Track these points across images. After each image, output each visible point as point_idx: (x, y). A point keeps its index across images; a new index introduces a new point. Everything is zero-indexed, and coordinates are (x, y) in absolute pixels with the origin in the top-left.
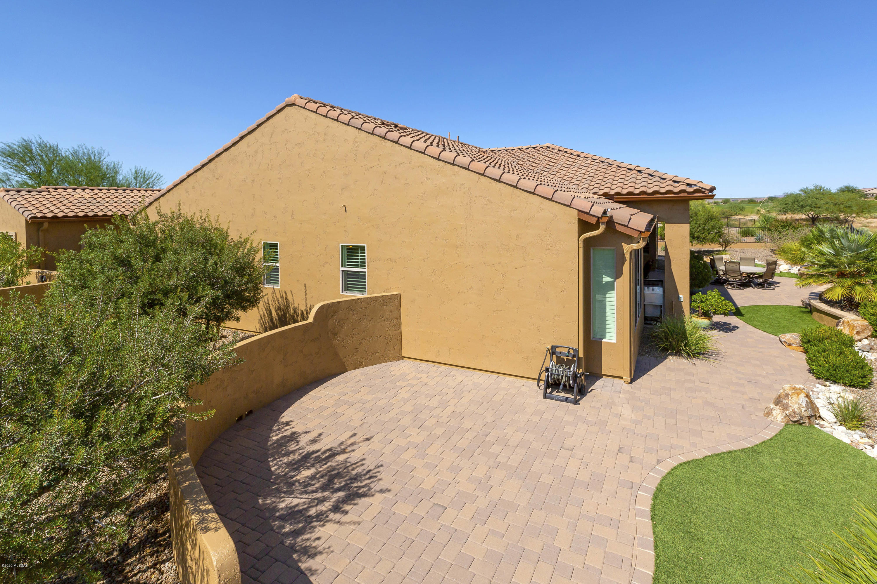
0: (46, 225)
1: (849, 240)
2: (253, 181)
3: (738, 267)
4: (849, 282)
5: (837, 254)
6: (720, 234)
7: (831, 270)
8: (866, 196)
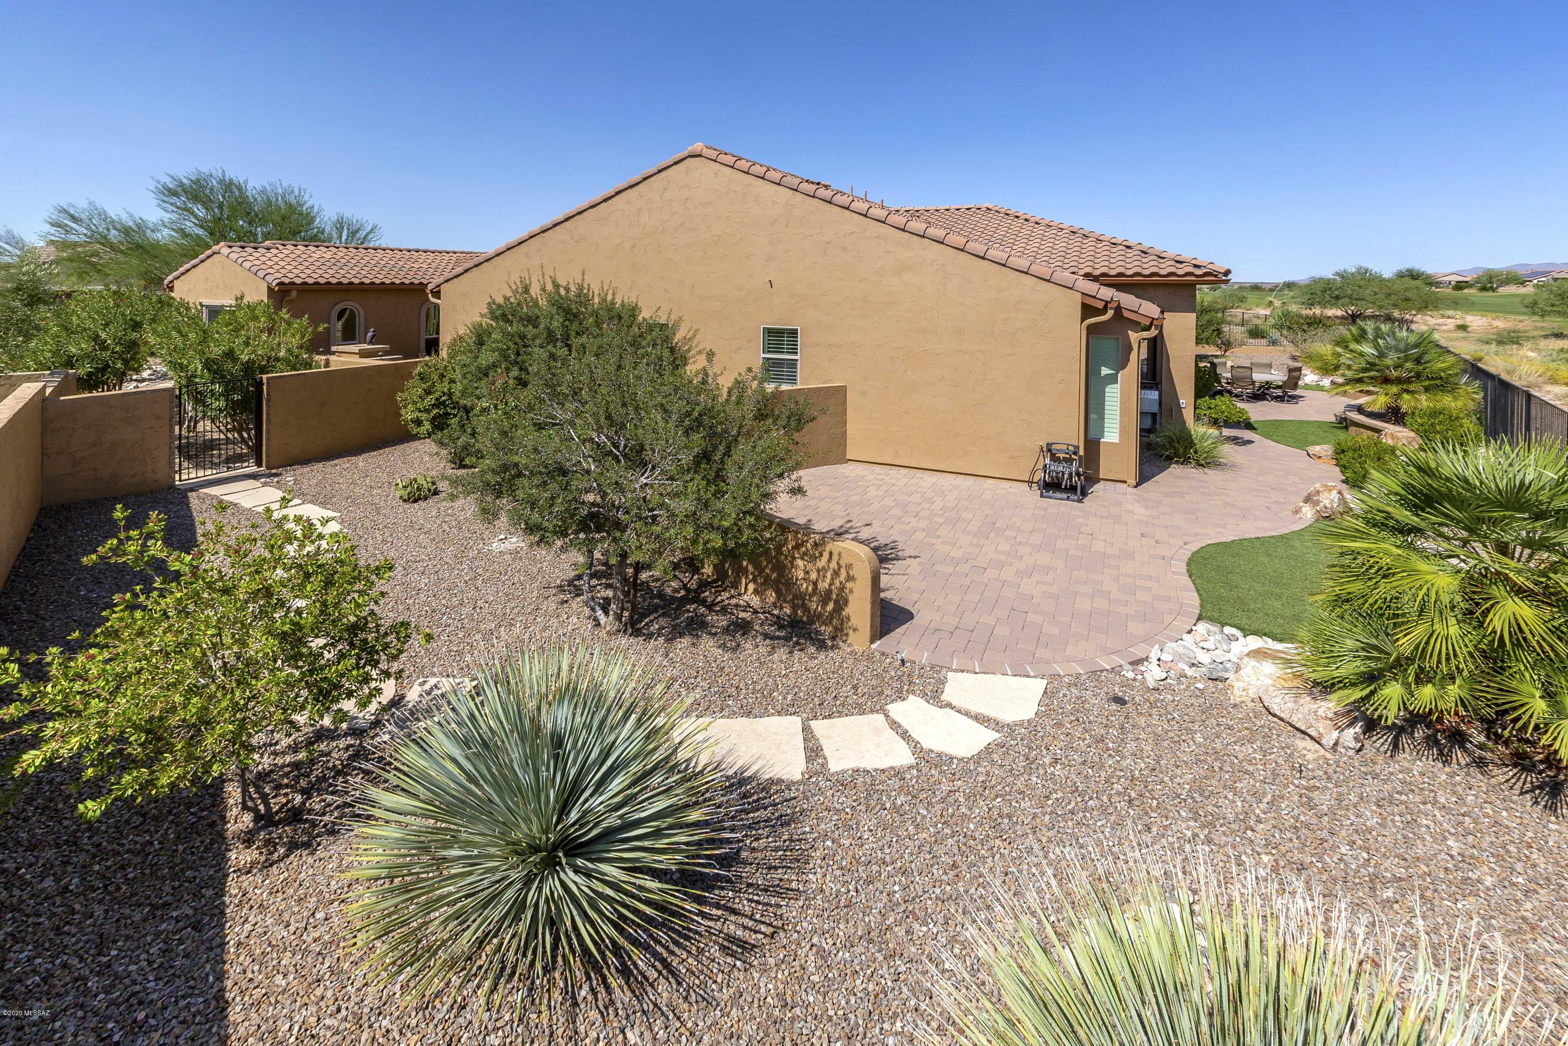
0: (294, 294)
1: (1395, 339)
2: (633, 246)
3: (1249, 373)
4: (1394, 389)
5: (1381, 355)
6: (1219, 332)
7: (1372, 374)
8: (1438, 284)
